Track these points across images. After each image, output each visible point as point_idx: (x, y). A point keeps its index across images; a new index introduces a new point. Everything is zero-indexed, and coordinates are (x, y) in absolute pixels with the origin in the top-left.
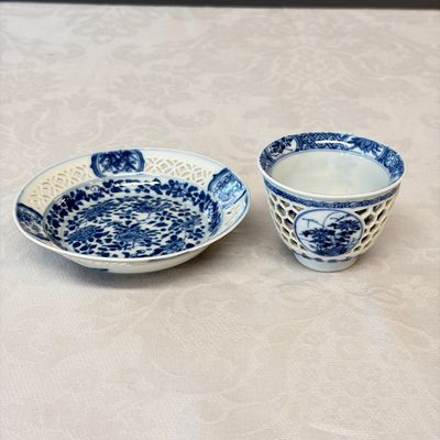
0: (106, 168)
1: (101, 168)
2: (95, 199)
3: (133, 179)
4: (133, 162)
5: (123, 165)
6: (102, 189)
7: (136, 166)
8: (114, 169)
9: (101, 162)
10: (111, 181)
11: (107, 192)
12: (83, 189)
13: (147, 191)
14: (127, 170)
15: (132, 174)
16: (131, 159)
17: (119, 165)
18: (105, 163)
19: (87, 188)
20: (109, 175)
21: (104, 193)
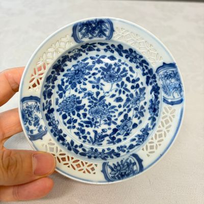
0: (84, 35)
1: (80, 35)
2: (75, 58)
3: (103, 42)
4: (105, 30)
5: (97, 32)
6: (80, 50)
7: (107, 33)
8: (90, 36)
9: (80, 31)
10: (87, 44)
11: (84, 52)
12: (67, 54)
13: (112, 51)
14: (100, 36)
15: (103, 39)
16: (104, 27)
17: (94, 32)
18: (83, 31)
19: (69, 53)
20: (86, 40)
21: (81, 53)
